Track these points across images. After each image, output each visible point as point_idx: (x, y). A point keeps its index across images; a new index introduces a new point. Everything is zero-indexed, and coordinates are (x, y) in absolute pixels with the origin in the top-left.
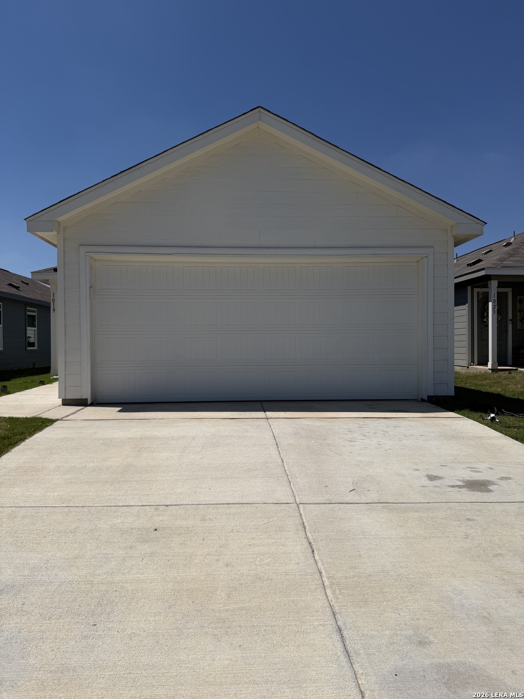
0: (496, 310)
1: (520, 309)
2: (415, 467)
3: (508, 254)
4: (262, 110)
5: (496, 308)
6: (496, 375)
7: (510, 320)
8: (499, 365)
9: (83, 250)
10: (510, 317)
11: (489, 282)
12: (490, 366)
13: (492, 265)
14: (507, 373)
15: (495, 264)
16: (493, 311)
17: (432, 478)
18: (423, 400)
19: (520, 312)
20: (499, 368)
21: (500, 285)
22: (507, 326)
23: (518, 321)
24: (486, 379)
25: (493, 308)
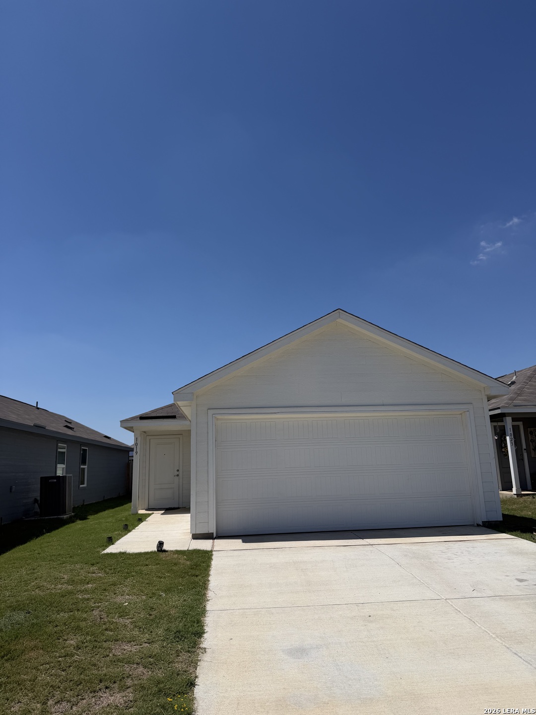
0: (513, 442)
1: (532, 440)
2: (505, 574)
3: (516, 393)
4: (341, 311)
5: (513, 440)
6: (521, 500)
7: (525, 449)
8: (523, 490)
9: (211, 412)
10: (524, 447)
11: (504, 418)
12: (514, 491)
13: (505, 404)
14: (531, 497)
15: (507, 403)
16: (511, 443)
17: (521, 581)
18: (478, 525)
19: (532, 442)
20: (523, 493)
21: (514, 420)
22: (522, 455)
23: (532, 451)
24: (514, 504)
25: (511, 441)
